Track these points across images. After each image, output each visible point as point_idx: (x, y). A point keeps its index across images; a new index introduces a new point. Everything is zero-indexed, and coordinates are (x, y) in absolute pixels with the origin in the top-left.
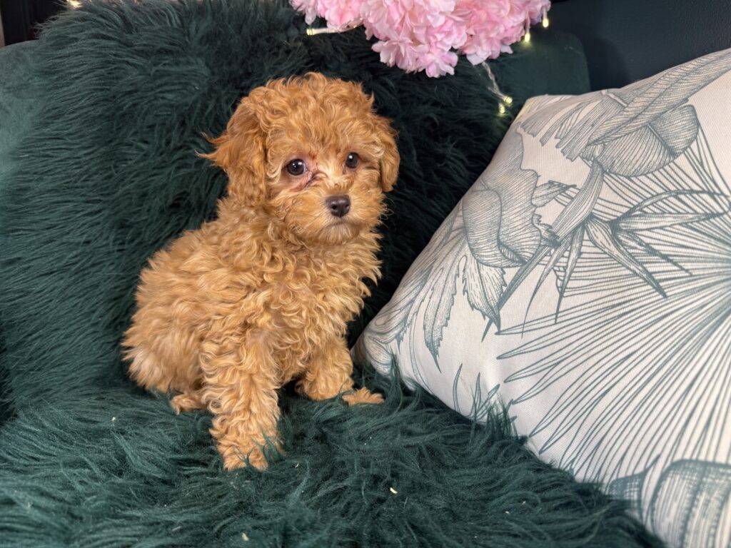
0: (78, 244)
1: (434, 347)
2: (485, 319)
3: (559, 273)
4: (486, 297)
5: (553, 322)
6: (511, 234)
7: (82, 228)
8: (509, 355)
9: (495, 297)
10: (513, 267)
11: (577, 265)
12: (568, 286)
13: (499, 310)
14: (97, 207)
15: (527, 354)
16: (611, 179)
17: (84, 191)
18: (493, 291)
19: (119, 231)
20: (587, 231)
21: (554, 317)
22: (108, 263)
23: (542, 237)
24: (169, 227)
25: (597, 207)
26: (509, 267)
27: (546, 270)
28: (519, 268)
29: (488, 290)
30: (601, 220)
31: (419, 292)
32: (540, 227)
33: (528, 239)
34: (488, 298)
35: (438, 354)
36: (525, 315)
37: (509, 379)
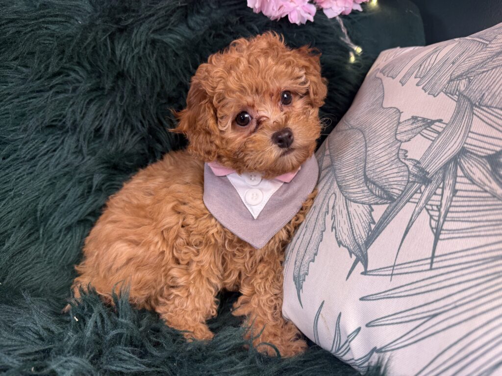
1: (299, 281)
2: (351, 257)
3: (432, 213)
4: (353, 235)
5: (428, 267)
6: (378, 170)
8: (374, 297)
9: (363, 235)
10: (381, 204)
11: (453, 204)
12: (444, 228)
13: (367, 249)
15: (396, 299)
16: (482, 112)
18: (361, 228)
20: (461, 167)
21: (429, 261)
23: (410, 173)
25: (469, 141)
26: (377, 204)
27: (417, 209)
28: (387, 205)
29: (356, 227)
30: (476, 155)
32: (407, 162)
33: (395, 175)
34: (355, 235)
35: (302, 288)
36: (395, 257)
37: (372, 324)
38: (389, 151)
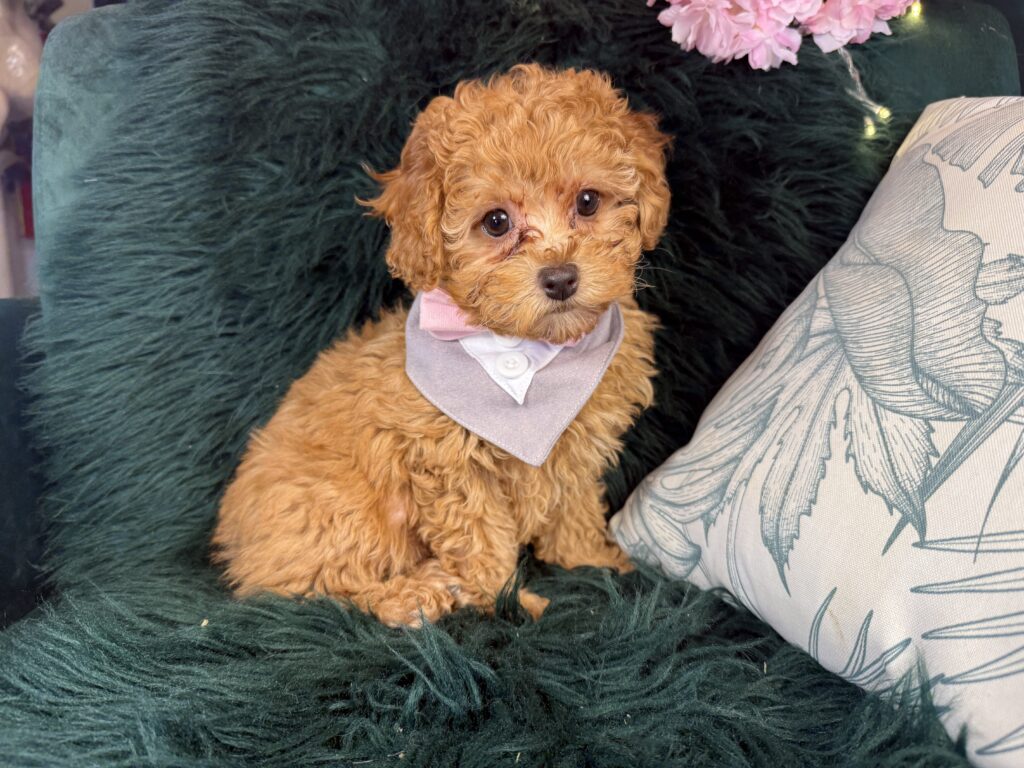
0: (162, 320)
1: (779, 548)
2: (892, 513)
4: (895, 474)
6: (940, 354)
7: (170, 296)
8: (941, 588)
9: (915, 476)
10: (949, 420)
13: (923, 503)
15: (985, 596)
17: (174, 237)
18: (910, 462)
19: (230, 303)
22: (209, 355)
23: (1007, 366)
24: (311, 302)
26: (940, 419)
28: (962, 424)
29: (899, 459)
31: (751, 444)
32: (1003, 346)
33: (977, 367)
34: (898, 474)
35: (787, 561)
36: (983, 519)
37: (936, 634)
38: (961, 318)
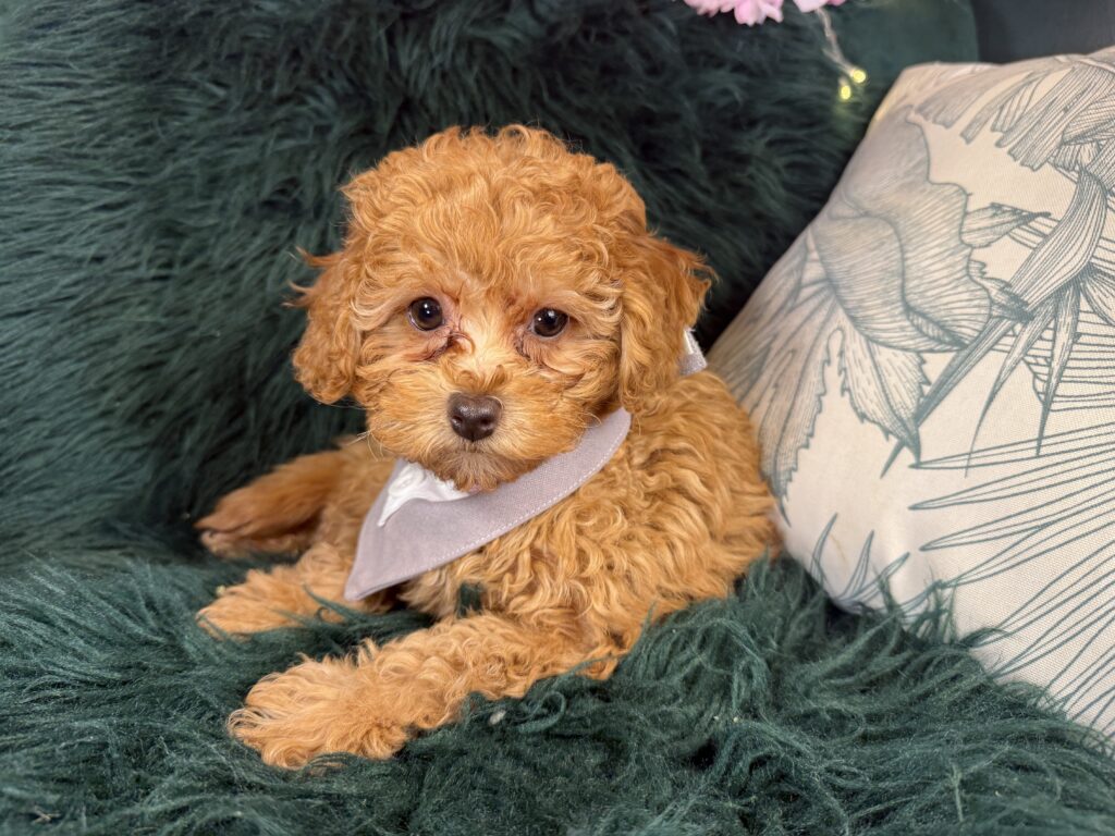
0: (80, 261)
1: (777, 481)
2: (888, 439)
3: (1036, 369)
4: (889, 402)
5: (1033, 453)
6: (929, 294)
7: (93, 232)
8: (936, 504)
9: (908, 402)
10: (939, 351)
12: (1059, 392)
13: (917, 427)
14: (119, 196)
15: (975, 505)
17: (97, 165)
18: (903, 391)
19: (164, 241)
20: (1086, 297)
21: (1034, 444)
22: (137, 300)
23: (992, 302)
25: (1100, 253)
26: (931, 351)
27: (1009, 362)
28: (951, 355)
29: (893, 390)
30: (1112, 278)
32: (987, 284)
33: (964, 304)
34: (893, 403)
35: (785, 493)
36: (973, 438)
37: (932, 545)
38: (949, 261)
